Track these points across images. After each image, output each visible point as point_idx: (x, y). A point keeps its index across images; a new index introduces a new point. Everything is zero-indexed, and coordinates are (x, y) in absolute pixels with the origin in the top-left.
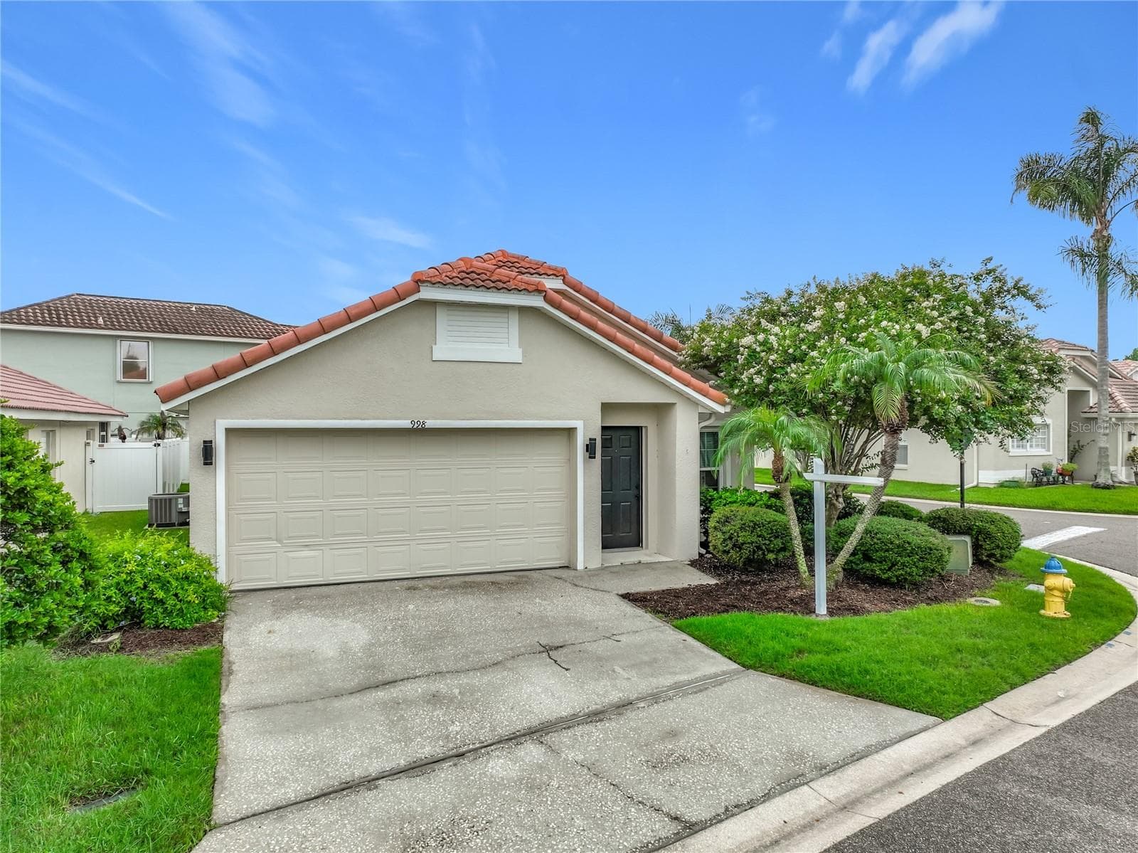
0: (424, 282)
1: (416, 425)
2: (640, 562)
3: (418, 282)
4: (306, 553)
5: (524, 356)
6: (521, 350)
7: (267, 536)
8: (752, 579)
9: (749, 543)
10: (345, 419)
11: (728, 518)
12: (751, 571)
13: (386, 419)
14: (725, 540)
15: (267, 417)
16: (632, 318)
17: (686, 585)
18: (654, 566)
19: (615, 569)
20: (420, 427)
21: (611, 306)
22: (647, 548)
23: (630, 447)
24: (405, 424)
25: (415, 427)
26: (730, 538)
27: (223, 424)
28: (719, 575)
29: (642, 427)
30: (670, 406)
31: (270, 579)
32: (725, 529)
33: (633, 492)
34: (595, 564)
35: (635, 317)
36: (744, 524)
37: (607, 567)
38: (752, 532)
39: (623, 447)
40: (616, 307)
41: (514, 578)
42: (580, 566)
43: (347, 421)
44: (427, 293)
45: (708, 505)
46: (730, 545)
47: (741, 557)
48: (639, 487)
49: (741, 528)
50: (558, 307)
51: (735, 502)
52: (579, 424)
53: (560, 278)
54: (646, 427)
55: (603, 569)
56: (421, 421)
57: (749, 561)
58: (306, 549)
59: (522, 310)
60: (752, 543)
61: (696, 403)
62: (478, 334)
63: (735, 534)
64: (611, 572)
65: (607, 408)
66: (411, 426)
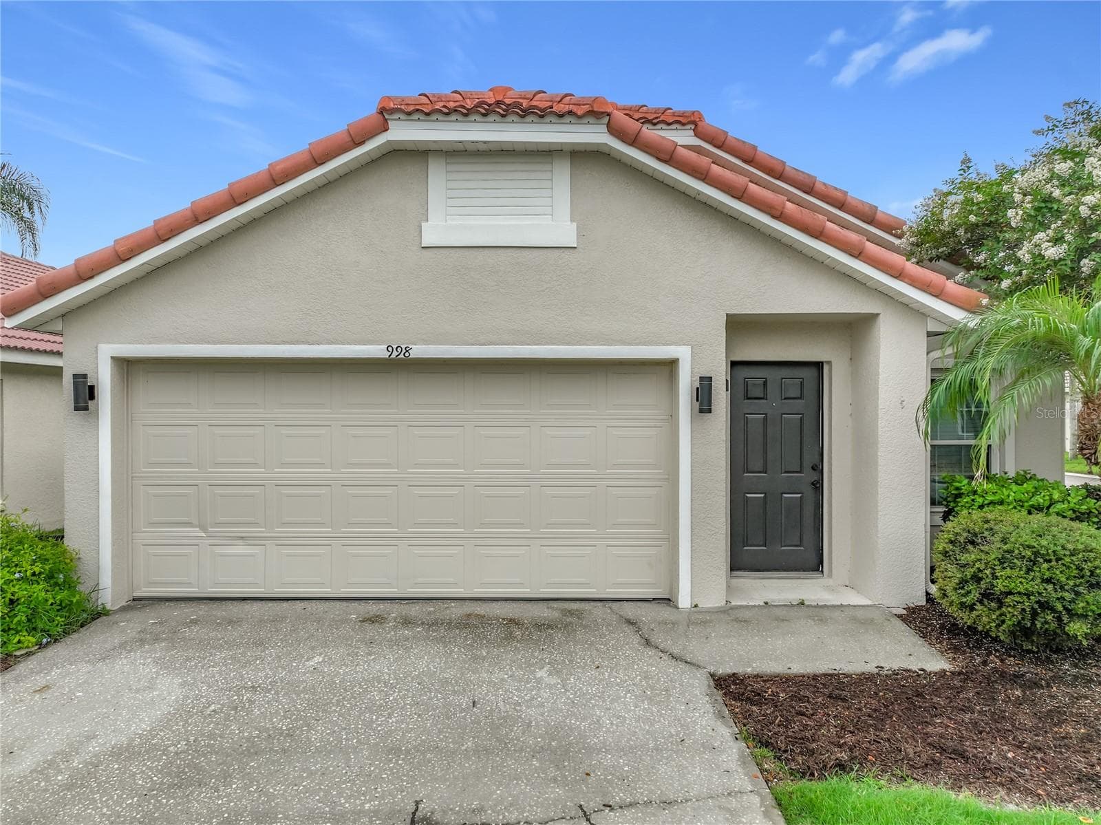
0: (393, 111)
1: (395, 353)
2: (802, 603)
3: (386, 113)
4: (240, 549)
5: (580, 235)
6: (575, 224)
7: (186, 519)
8: (1029, 670)
9: (1019, 593)
10: (285, 343)
11: (975, 535)
12: (1029, 651)
13: (349, 343)
14: (963, 582)
15: (171, 341)
16: (818, 186)
17: (871, 668)
18: (827, 613)
19: (747, 614)
20: (402, 356)
21: (779, 168)
22: (830, 575)
23: (800, 398)
24: (377, 351)
25: (393, 356)
26: (977, 579)
27: (108, 350)
28: (956, 649)
29: (822, 363)
30: (870, 319)
31: (189, 584)
32: (965, 558)
33: (808, 476)
34: (714, 598)
35: (825, 184)
36: (1008, 552)
37: (732, 608)
38: (1029, 570)
39: (785, 399)
40: (787, 168)
41: (556, 614)
42: (684, 601)
43: (288, 347)
44: (402, 132)
45: (952, 504)
46: (975, 595)
47: (1003, 622)
48: (818, 468)
49: (1002, 561)
50: (634, 141)
51: (1001, 503)
52: (682, 353)
53: (688, 127)
54: (829, 363)
55: (727, 610)
56: (403, 347)
57: (1024, 632)
58: (240, 542)
59: (580, 156)
60: (1028, 595)
61: (920, 313)
62: (500, 202)
63: (988, 572)
64: (737, 620)
65: (738, 326)
66: (386, 355)
